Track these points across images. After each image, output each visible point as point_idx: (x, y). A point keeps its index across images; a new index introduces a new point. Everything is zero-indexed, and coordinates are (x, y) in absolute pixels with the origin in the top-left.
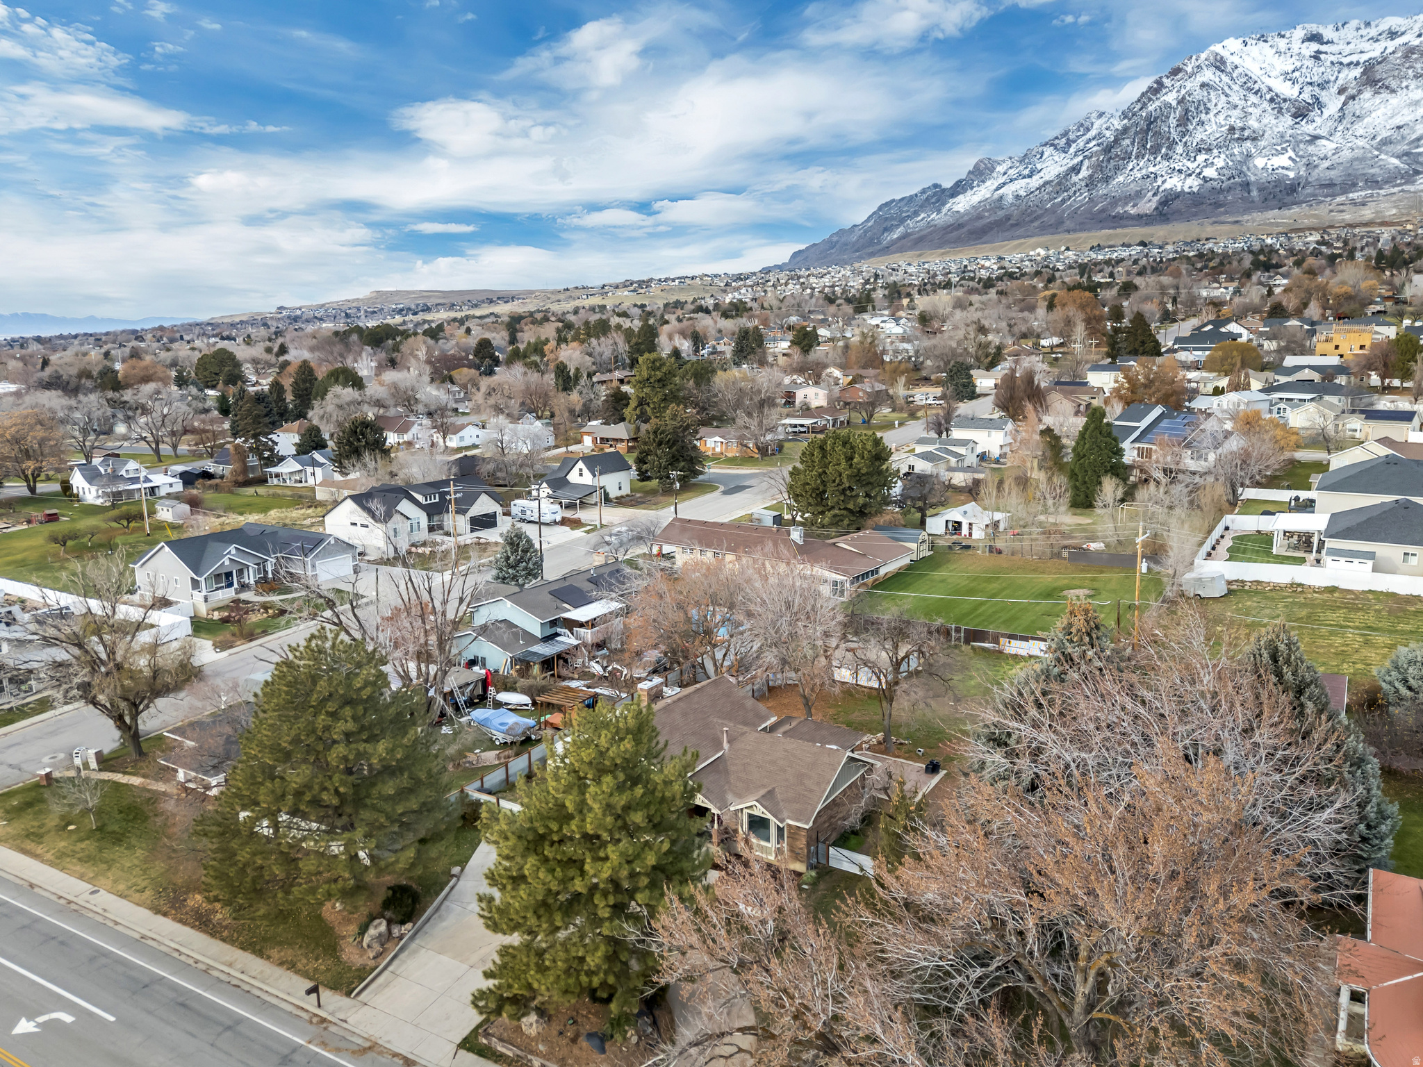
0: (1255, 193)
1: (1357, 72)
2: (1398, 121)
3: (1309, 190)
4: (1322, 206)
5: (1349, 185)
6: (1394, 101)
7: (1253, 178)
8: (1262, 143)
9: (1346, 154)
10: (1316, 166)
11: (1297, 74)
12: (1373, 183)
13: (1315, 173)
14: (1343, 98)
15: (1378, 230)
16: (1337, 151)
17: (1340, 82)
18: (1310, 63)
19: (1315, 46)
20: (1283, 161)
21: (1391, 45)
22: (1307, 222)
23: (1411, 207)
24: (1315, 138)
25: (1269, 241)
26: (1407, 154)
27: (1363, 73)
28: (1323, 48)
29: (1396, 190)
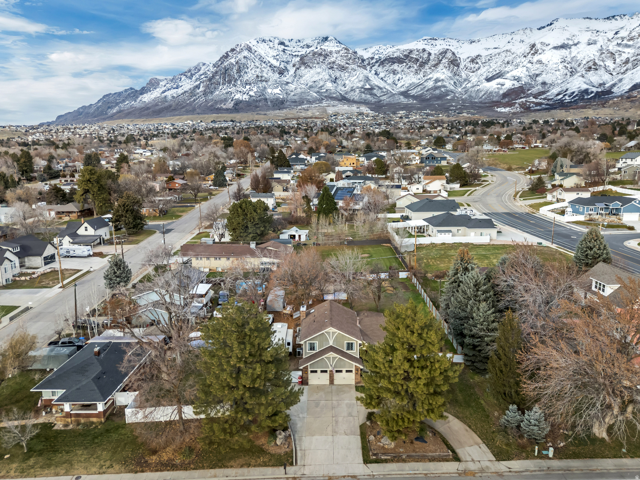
0: (269, 103)
1: (298, 59)
2: (314, 79)
3: (288, 103)
4: (294, 110)
5: (301, 103)
6: (312, 71)
7: (268, 97)
8: (269, 83)
9: (299, 90)
10: (289, 94)
11: (278, 57)
12: (309, 102)
13: (289, 97)
14: (295, 68)
15: (315, 120)
16: (296, 89)
17: (293, 62)
18: (282, 53)
19: (283, 47)
20: (277, 91)
21: (309, 50)
22: (290, 116)
23: (323, 112)
24: (288, 83)
25: (279, 123)
26: (318, 92)
27: (300, 60)
28: (286, 48)
29: (317, 105)
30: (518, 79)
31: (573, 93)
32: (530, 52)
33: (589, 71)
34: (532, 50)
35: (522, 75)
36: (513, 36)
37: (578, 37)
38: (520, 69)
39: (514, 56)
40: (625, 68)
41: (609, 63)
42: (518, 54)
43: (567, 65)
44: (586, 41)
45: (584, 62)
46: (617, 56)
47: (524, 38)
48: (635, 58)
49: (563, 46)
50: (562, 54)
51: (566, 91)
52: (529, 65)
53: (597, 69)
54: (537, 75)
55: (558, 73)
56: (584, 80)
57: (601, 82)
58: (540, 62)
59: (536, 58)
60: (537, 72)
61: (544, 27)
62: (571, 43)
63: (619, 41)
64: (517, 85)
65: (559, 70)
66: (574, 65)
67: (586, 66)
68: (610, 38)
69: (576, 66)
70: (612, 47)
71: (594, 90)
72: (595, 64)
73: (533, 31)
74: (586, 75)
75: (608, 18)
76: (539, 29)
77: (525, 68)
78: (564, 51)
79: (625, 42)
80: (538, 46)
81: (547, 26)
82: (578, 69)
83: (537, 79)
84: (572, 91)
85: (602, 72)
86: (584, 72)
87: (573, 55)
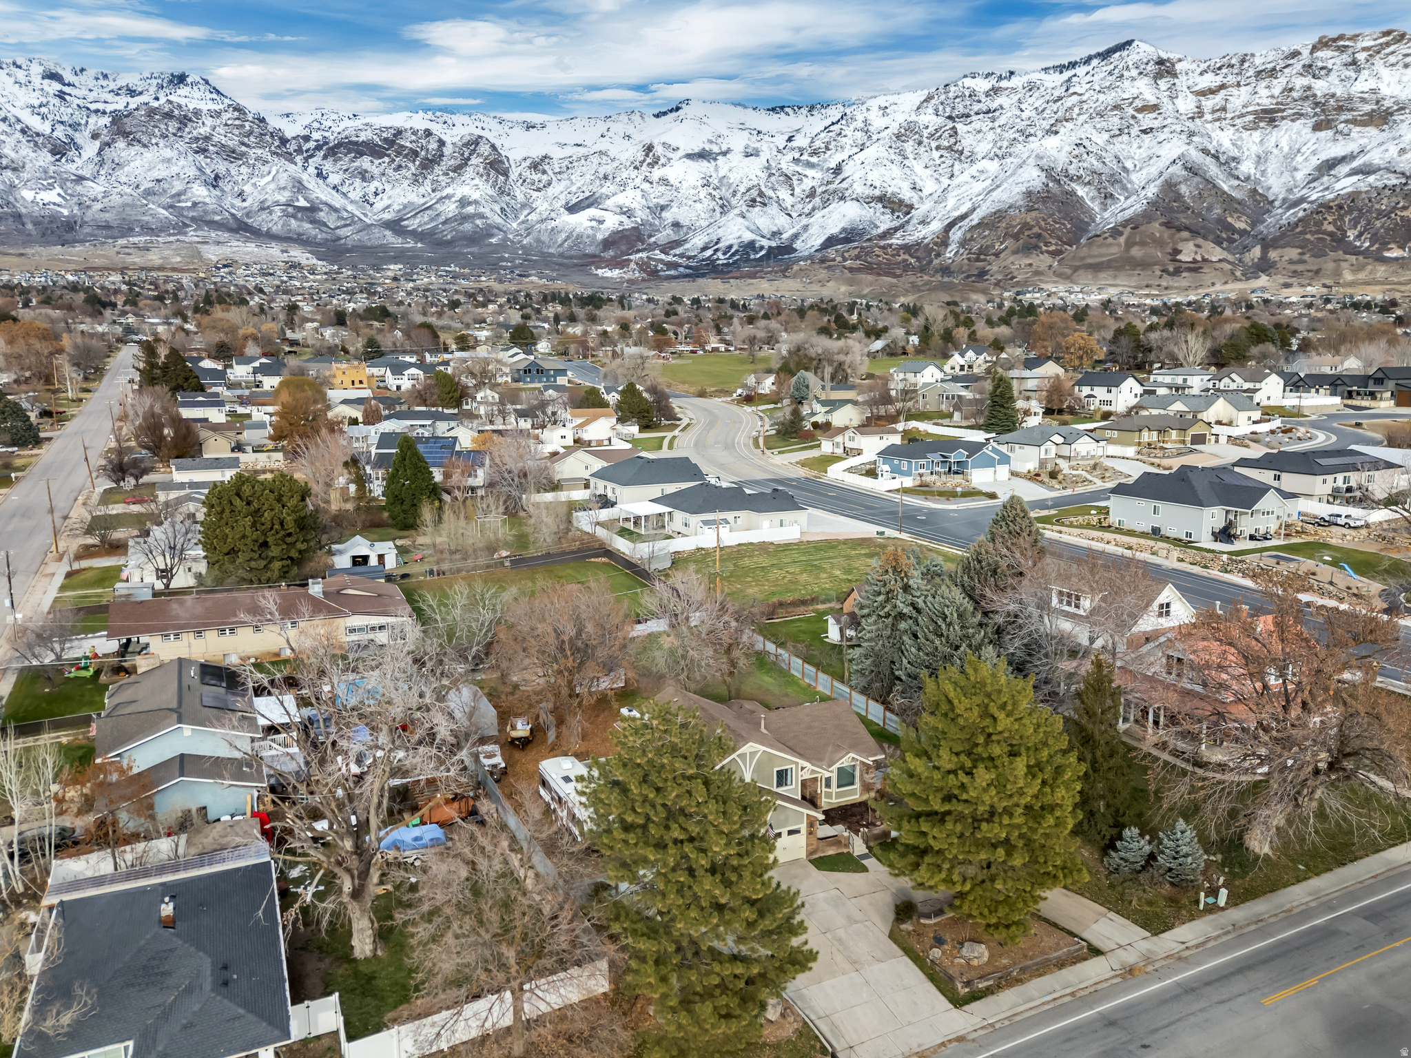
0: (30, 226)
1: (106, 120)
2: (156, 174)
3: (87, 230)
4: (106, 246)
5: (126, 230)
6: (149, 155)
7: (23, 211)
8: (25, 175)
9: (116, 200)
10: (89, 207)
11: (44, 110)
12: (147, 229)
13: (89, 213)
14: (97, 143)
15: (175, 275)
16: (106, 194)
17: (91, 127)
18: (57, 101)
19: (57, 86)
20: (51, 196)
21: (134, 102)
22: (98, 262)
23: (192, 256)
24: (80, 179)
25: (70, 278)
26: (172, 207)
27: (113, 122)
28: (66, 89)
29: (172, 239)
30: (629, 213)
31: (730, 247)
32: (644, 161)
33: (752, 206)
34: (647, 155)
35: (635, 205)
36: (609, 124)
37: (727, 140)
38: (630, 193)
39: (615, 164)
40: (810, 206)
41: (784, 193)
42: (623, 160)
43: (714, 193)
44: (742, 149)
45: (742, 189)
46: (795, 182)
47: (630, 130)
48: (823, 188)
49: (703, 155)
50: (704, 170)
51: (717, 243)
52: (646, 186)
53: (765, 205)
54: (663, 208)
55: (698, 205)
56: (746, 223)
57: (775, 229)
58: (664, 181)
59: (657, 173)
60: (662, 202)
61: (665, 114)
62: (716, 149)
63: (797, 155)
64: (628, 224)
65: (700, 201)
66: (724, 192)
67: (747, 197)
68: (781, 147)
69: (728, 195)
70: (786, 164)
71: (765, 243)
72: (761, 194)
73: (646, 119)
74: (748, 215)
75: (773, 110)
76: (657, 116)
77: (638, 191)
78: (705, 163)
79: (805, 157)
80: (659, 150)
81: (671, 111)
82: (734, 202)
83: (664, 214)
84: (727, 243)
85: (773, 209)
86: (744, 208)
87: (722, 173)
